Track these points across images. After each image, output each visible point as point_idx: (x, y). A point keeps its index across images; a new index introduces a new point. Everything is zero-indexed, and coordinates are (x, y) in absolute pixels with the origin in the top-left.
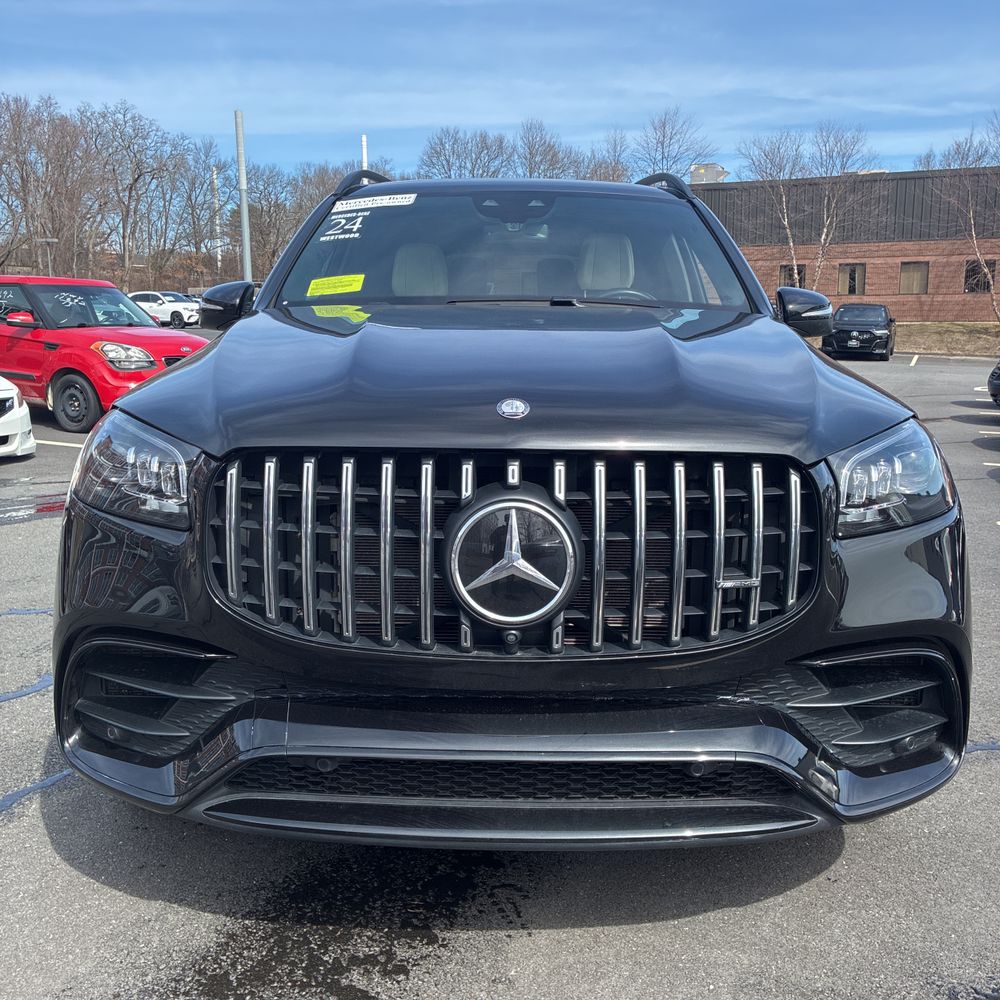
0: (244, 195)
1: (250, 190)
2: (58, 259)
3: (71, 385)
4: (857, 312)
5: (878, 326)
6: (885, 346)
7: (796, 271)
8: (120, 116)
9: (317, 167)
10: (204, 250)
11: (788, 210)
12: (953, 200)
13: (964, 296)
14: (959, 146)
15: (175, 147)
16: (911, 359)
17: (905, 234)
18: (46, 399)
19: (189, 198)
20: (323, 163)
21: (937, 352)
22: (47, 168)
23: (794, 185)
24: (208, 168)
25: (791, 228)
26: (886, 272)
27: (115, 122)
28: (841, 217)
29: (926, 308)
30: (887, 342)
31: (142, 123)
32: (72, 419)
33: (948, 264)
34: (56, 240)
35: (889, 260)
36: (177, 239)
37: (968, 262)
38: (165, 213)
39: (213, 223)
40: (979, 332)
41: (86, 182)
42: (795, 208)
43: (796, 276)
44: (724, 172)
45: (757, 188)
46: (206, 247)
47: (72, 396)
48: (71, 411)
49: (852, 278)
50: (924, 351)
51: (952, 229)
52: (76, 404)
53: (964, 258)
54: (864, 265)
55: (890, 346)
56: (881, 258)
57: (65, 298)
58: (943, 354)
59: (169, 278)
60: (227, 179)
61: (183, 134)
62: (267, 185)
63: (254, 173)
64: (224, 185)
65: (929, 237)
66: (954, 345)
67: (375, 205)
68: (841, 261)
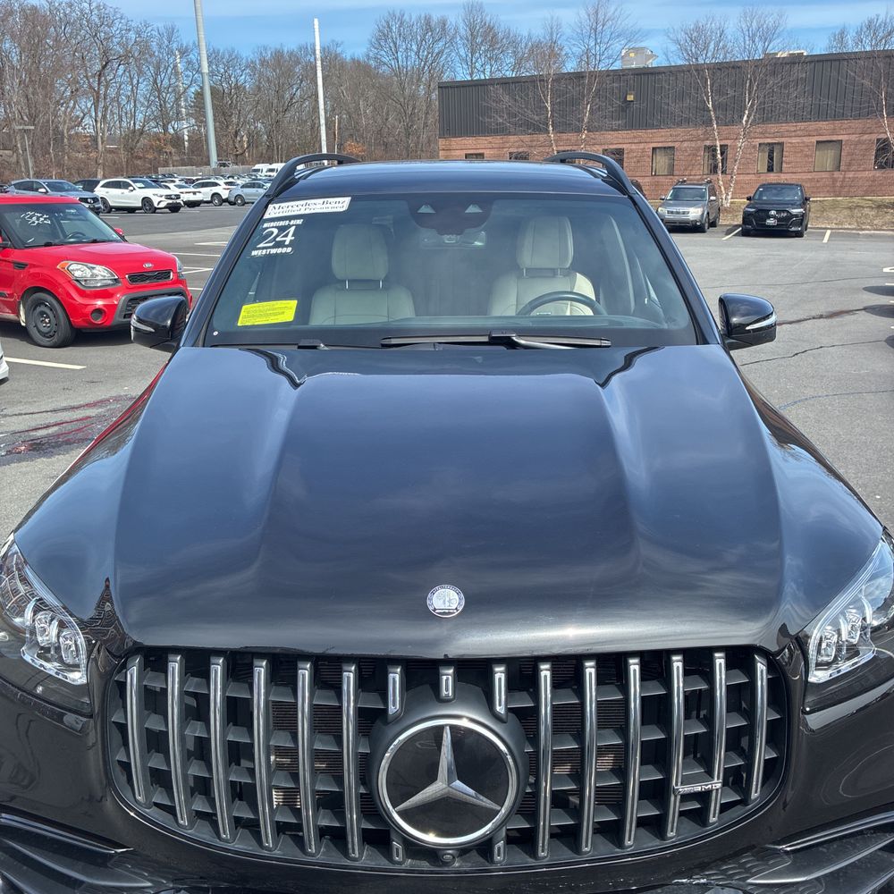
0: (206, 78)
1: (212, 74)
2: (36, 143)
3: (41, 303)
4: (774, 191)
5: (794, 205)
6: (800, 224)
7: (719, 152)
8: (86, 5)
9: (273, 50)
10: (171, 131)
11: (712, 92)
12: (867, 82)
13: (873, 173)
14: (870, 22)
15: (139, 34)
16: (824, 234)
17: (820, 114)
18: (18, 315)
19: (155, 82)
20: (278, 47)
21: (847, 226)
22: (21, 57)
23: (720, 68)
24: (171, 53)
25: (715, 110)
26: (802, 151)
27: (81, 11)
28: (762, 99)
29: (838, 184)
30: (802, 220)
31: (107, 12)
32: (44, 335)
33: (859, 142)
34: (33, 128)
35: (805, 139)
36: (146, 120)
37: (878, 140)
38: (133, 98)
39: (179, 105)
40: (887, 207)
41: (58, 70)
42: (719, 91)
43: (719, 156)
44: (653, 56)
45: (683, 71)
46: (173, 128)
47: (42, 313)
48: (42, 327)
49: (771, 158)
50: (837, 227)
51: (866, 110)
52: (47, 320)
53: (874, 137)
54: (781, 144)
55: (804, 224)
56: (797, 137)
57: (31, 217)
58: (853, 229)
59: (140, 158)
60: (189, 62)
61: (145, 21)
62: (227, 66)
63: (214, 57)
64: (187, 69)
65: (842, 116)
66: (863, 220)
67: (308, 212)
68: (762, 141)
